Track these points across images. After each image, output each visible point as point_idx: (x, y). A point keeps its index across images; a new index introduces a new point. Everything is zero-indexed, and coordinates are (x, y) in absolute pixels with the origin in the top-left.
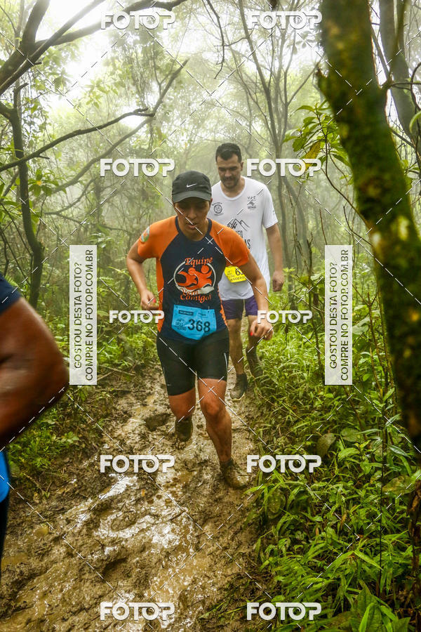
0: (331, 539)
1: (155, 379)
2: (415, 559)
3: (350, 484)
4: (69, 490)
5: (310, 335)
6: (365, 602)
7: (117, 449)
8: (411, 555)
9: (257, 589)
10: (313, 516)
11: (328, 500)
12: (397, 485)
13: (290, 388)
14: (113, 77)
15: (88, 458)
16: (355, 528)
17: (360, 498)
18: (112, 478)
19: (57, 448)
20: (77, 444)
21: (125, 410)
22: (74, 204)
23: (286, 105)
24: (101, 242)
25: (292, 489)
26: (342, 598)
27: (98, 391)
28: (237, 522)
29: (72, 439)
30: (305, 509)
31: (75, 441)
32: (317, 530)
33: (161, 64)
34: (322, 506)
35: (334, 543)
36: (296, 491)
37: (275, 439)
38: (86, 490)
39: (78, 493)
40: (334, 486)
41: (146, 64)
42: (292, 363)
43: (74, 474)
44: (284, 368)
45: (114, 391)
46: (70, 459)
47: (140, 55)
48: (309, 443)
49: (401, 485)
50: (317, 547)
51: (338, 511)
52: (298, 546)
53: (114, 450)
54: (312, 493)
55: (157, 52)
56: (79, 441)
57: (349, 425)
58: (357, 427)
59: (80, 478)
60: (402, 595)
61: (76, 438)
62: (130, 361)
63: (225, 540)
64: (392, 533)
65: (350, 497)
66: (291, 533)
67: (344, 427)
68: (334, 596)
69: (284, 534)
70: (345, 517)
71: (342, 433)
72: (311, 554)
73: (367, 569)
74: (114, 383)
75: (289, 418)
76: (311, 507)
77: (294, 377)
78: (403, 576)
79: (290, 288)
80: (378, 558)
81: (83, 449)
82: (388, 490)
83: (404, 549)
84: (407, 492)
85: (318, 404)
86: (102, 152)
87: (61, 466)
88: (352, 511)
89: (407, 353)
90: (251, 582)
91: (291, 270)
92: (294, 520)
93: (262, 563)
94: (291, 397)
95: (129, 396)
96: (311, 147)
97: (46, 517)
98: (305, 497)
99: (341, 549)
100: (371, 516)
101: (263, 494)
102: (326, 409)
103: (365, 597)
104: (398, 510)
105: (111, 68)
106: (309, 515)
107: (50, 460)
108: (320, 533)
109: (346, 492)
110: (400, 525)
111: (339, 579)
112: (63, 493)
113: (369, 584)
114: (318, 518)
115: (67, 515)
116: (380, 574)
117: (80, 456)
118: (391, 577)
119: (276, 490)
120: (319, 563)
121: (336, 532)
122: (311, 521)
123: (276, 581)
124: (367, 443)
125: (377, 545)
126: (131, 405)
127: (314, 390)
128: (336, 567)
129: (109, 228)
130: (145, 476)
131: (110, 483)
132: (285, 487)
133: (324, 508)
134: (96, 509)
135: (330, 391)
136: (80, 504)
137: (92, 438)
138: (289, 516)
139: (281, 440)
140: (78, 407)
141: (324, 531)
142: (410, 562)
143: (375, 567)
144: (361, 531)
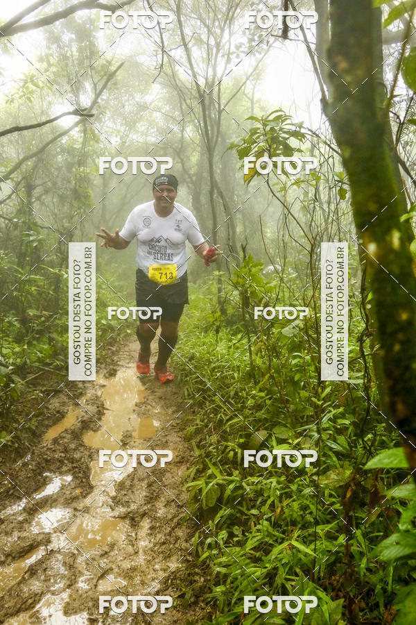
0: (268, 531)
2: (347, 546)
3: (283, 479)
5: (239, 336)
6: (303, 587)
7: (51, 449)
8: (344, 542)
9: (195, 581)
10: (249, 510)
11: (262, 495)
12: (332, 477)
13: (221, 387)
14: (47, 73)
15: (22, 457)
16: (289, 519)
17: (292, 491)
18: (47, 477)
20: (9, 443)
21: (57, 409)
22: (5, 201)
23: (220, 112)
24: (33, 241)
25: (229, 485)
26: (280, 585)
27: (30, 390)
28: (173, 518)
29: (5, 438)
30: (240, 504)
31: (8, 441)
32: (253, 523)
34: (257, 501)
35: (269, 535)
36: (231, 486)
37: (207, 437)
39: (12, 494)
40: (269, 481)
41: (81, 63)
42: (223, 364)
43: (6, 473)
44: (214, 368)
45: (46, 391)
46: (3, 458)
47: (76, 54)
48: (242, 440)
49: (336, 478)
50: (255, 539)
51: (273, 505)
52: (237, 539)
53: (48, 449)
54: (248, 488)
55: (93, 52)
56: (12, 441)
57: (280, 423)
58: (288, 425)
59: (13, 477)
60: (334, 580)
61: (9, 438)
62: (62, 361)
63: (160, 537)
64: (324, 524)
65: (283, 491)
66: (228, 527)
67: (276, 426)
68: (271, 585)
69: (221, 529)
70: (278, 510)
71: (274, 430)
72: (250, 545)
73: (303, 557)
74: (46, 382)
75: (221, 416)
76: (246, 502)
77: (226, 377)
78: (334, 563)
79: (220, 290)
80: (312, 546)
81: (16, 449)
82: (323, 482)
83: (336, 538)
84: (342, 484)
85: (250, 402)
86: (34, 149)
88: (285, 504)
89: (397, 348)
90: (189, 574)
91: (221, 273)
92: (231, 515)
93: (199, 557)
95: (61, 395)
98: (240, 492)
99: (276, 541)
100: (304, 508)
101: (201, 489)
102: (258, 407)
103: (303, 583)
104: (328, 503)
105: (45, 65)
106: (244, 510)
109: (279, 487)
111: (276, 569)
113: (304, 572)
114: (254, 512)
115: (2, 515)
116: (314, 562)
117: (13, 456)
118: (325, 564)
119: (213, 486)
120: (258, 554)
121: (271, 525)
122: (246, 515)
123: (215, 572)
125: (309, 535)
126: (64, 404)
127: (245, 390)
128: (273, 557)
129: (40, 227)
130: (80, 475)
131: (45, 483)
132: (221, 482)
133: (258, 502)
134: (31, 509)
135: (261, 390)
136: (15, 504)
137: (25, 437)
138: (225, 510)
139: (214, 438)
140: (10, 406)
141: (259, 524)
142: (342, 549)
143: (310, 555)
144: (294, 523)
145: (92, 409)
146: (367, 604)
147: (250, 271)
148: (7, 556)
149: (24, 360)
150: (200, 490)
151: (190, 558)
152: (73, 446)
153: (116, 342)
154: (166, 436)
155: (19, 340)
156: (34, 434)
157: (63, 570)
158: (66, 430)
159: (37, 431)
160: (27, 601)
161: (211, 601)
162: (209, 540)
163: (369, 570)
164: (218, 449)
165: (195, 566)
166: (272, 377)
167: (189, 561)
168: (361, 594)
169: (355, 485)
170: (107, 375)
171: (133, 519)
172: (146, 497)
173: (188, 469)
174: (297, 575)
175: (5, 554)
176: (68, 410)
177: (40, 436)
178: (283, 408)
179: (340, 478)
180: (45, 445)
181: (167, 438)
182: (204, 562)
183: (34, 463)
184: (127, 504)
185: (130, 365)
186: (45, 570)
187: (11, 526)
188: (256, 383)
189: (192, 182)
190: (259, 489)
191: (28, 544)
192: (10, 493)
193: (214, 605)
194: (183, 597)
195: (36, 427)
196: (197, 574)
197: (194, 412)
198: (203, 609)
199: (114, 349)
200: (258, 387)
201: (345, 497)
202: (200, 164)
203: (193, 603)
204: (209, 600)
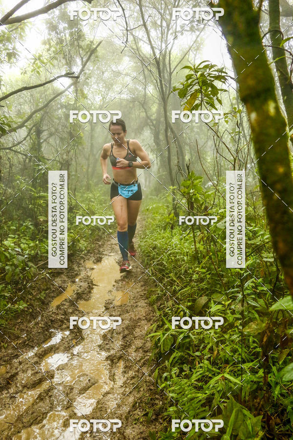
0: (208, 368)
1: (80, 264)
2: (265, 378)
3: (219, 330)
4: (21, 342)
6: (232, 407)
7: (55, 313)
8: (263, 375)
9: (156, 404)
10: (194, 352)
11: (204, 342)
12: (253, 327)
13: (175, 267)
14: (49, 52)
15: (34, 319)
16: (223, 360)
17: (226, 339)
18: (52, 332)
19: (12, 313)
20: (26, 309)
21: (60, 285)
22: (22, 142)
23: (171, 73)
24: (41, 169)
25: (179, 335)
26: (216, 406)
28: (141, 360)
29: (22, 306)
30: (188, 349)
31: (24, 308)
32: (197, 362)
33: (82, 44)
34: (200, 346)
35: (209, 370)
36: (181, 336)
37: (165, 302)
38: (33, 341)
39: (28, 344)
40: (208, 332)
41: (72, 44)
42: (176, 251)
43: (24, 330)
44: (171, 254)
45: (52, 273)
46: (21, 320)
47: (68, 37)
48: (189, 304)
49: (255, 327)
50: (198, 373)
51: (211, 350)
52: (185, 373)
53: (53, 313)
54: (193, 337)
55: (80, 35)
56: (27, 307)
57: (217, 291)
58: (222, 292)
59: (29, 332)
60: (256, 402)
61: (25, 305)
63: (131, 373)
64: (249, 362)
65: (220, 339)
66: (179, 365)
67: (214, 293)
68: (210, 406)
69: (174, 366)
70: (216, 352)
71: (212, 296)
72: (194, 377)
73: (232, 386)
75: (175, 288)
76: (192, 347)
77: (178, 260)
78: (256, 391)
79: (174, 200)
80: (240, 378)
81: (31, 313)
82: (246, 331)
83: (257, 373)
84: (260, 331)
85: (195, 277)
86: (41, 105)
87: (15, 325)
88: (220, 348)
90: (151, 399)
92: (182, 356)
93: (159, 387)
94: (176, 274)
95: (62, 276)
96: (191, 95)
97: (5, 361)
98: (188, 340)
99: (214, 374)
100: (234, 351)
101: (160, 338)
102: (201, 280)
103: (232, 404)
104: (252, 347)
105: (47, 46)
106: (191, 353)
107: (7, 321)
108: (199, 364)
109: (216, 336)
110: (253, 357)
111: (213, 394)
112: (17, 343)
113: (234, 396)
114: (198, 353)
115: (20, 359)
116: (241, 389)
117: (28, 318)
118: (249, 390)
119: (168, 336)
120: (200, 384)
121: (210, 363)
122: (193, 357)
123: (170, 397)
124: (230, 301)
125: (238, 370)
126: (64, 282)
127: (192, 268)
128: (211, 386)
129: (47, 159)
130: (75, 330)
131: (50, 337)
132: (174, 333)
133: (201, 348)
134: (41, 355)
135: (203, 268)
136: (29, 351)
137: (37, 305)
138: (177, 353)
139: (170, 303)
140: (26, 284)
141: (202, 363)
142: (262, 380)
143: (239, 384)
144: (227, 362)
145: (85, 285)
146: (282, 420)
147: (193, 182)
148: (24, 387)
149: (36, 251)
150: (159, 340)
151: (152, 388)
152: (70, 311)
153: (101, 238)
154: (136, 302)
155: (33, 239)
156: (43, 303)
157: (62, 397)
158: (66, 300)
159: (45, 301)
160: (37, 418)
161: (167, 418)
162: (165, 375)
163: (282, 395)
164: (172, 310)
165: (156, 393)
166: (210, 258)
167: (151, 390)
168: (276, 413)
169: (270, 332)
170: (95, 261)
171: (112, 361)
172: (122, 345)
173: (151, 325)
174: (228, 398)
175: (22, 386)
176: (67, 286)
177: (48, 304)
178: (218, 280)
179: (259, 327)
180: (51, 310)
181: (137, 304)
182: (162, 390)
183: (42, 323)
184: (108, 350)
185: (111, 254)
186: (50, 397)
187: (27, 366)
188: (199, 263)
189: (153, 125)
190: (202, 338)
191: (38, 378)
192: (26, 343)
193: (169, 421)
194: (147, 416)
195: (45, 297)
196: (157, 399)
197: (156, 285)
198: (161, 424)
199: (100, 243)
200: (201, 266)
201: (263, 341)
202: (158, 112)
203: (154, 420)
204: (166, 417)
